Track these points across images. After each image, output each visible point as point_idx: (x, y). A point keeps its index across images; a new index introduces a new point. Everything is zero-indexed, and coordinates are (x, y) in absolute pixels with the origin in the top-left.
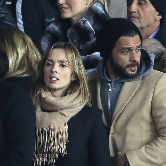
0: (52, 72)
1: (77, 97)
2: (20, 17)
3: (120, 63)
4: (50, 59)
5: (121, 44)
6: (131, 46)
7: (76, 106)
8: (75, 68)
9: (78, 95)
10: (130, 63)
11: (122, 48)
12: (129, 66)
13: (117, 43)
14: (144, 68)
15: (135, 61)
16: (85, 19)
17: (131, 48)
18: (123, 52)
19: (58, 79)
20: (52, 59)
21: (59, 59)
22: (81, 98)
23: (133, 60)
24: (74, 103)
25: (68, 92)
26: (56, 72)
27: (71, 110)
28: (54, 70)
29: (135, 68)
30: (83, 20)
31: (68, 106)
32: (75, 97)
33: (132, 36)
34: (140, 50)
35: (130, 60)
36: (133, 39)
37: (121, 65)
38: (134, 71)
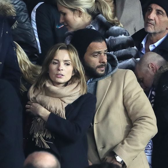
0: (59, 70)
1: (76, 87)
2: (35, 24)
3: (92, 65)
4: (56, 59)
5: (91, 49)
6: (100, 50)
7: (75, 94)
8: (76, 65)
9: (77, 86)
10: (99, 64)
11: (93, 52)
12: (99, 67)
13: (88, 48)
14: (110, 67)
15: (104, 62)
16: (91, 25)
17: (100, 51)
18: (94, 56)
19: (62, 75)
20: (57, 59)
21: (64, 59)
22: (79, 88)
23: (102, 61)
24: (73, 92)
25: (69, 83)
26: (62, 70)
27: (71, 98)
28: (61, 68)
29: (104, 69)
30: (90, 27)
31: (69, 94)
32: (74, 87)
33: (100, 41)
34: (106, 54)
35: (100, 62)
36: (101, 45)
37: (92, 67)
38: (102, 71)
